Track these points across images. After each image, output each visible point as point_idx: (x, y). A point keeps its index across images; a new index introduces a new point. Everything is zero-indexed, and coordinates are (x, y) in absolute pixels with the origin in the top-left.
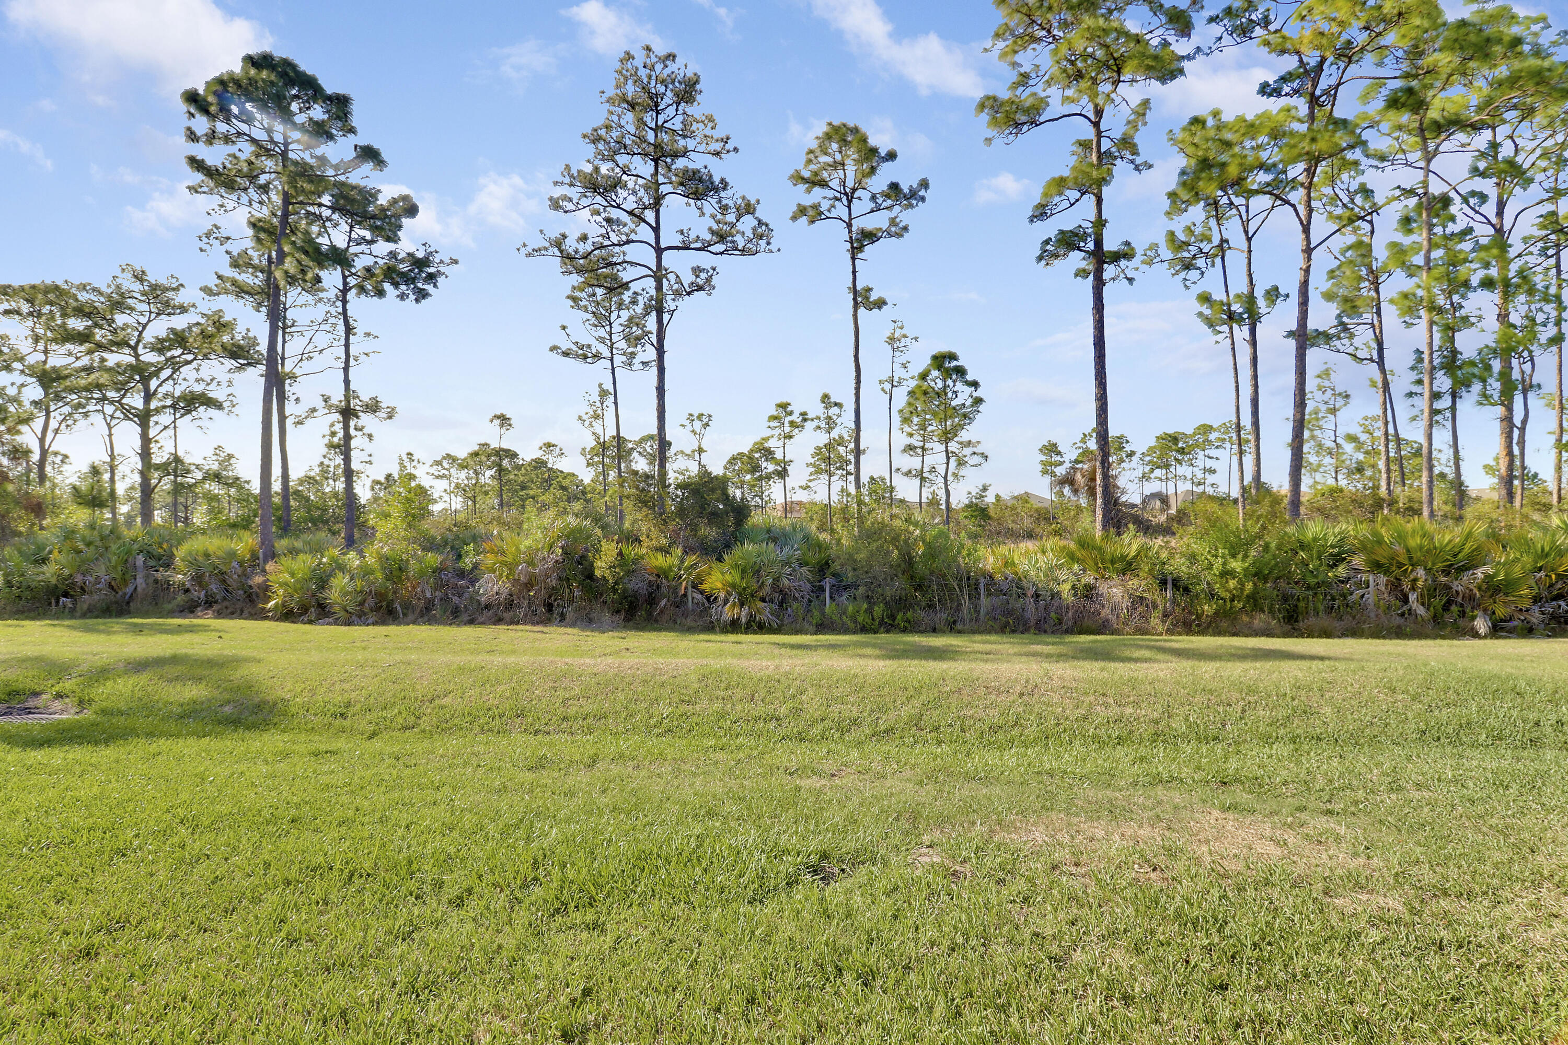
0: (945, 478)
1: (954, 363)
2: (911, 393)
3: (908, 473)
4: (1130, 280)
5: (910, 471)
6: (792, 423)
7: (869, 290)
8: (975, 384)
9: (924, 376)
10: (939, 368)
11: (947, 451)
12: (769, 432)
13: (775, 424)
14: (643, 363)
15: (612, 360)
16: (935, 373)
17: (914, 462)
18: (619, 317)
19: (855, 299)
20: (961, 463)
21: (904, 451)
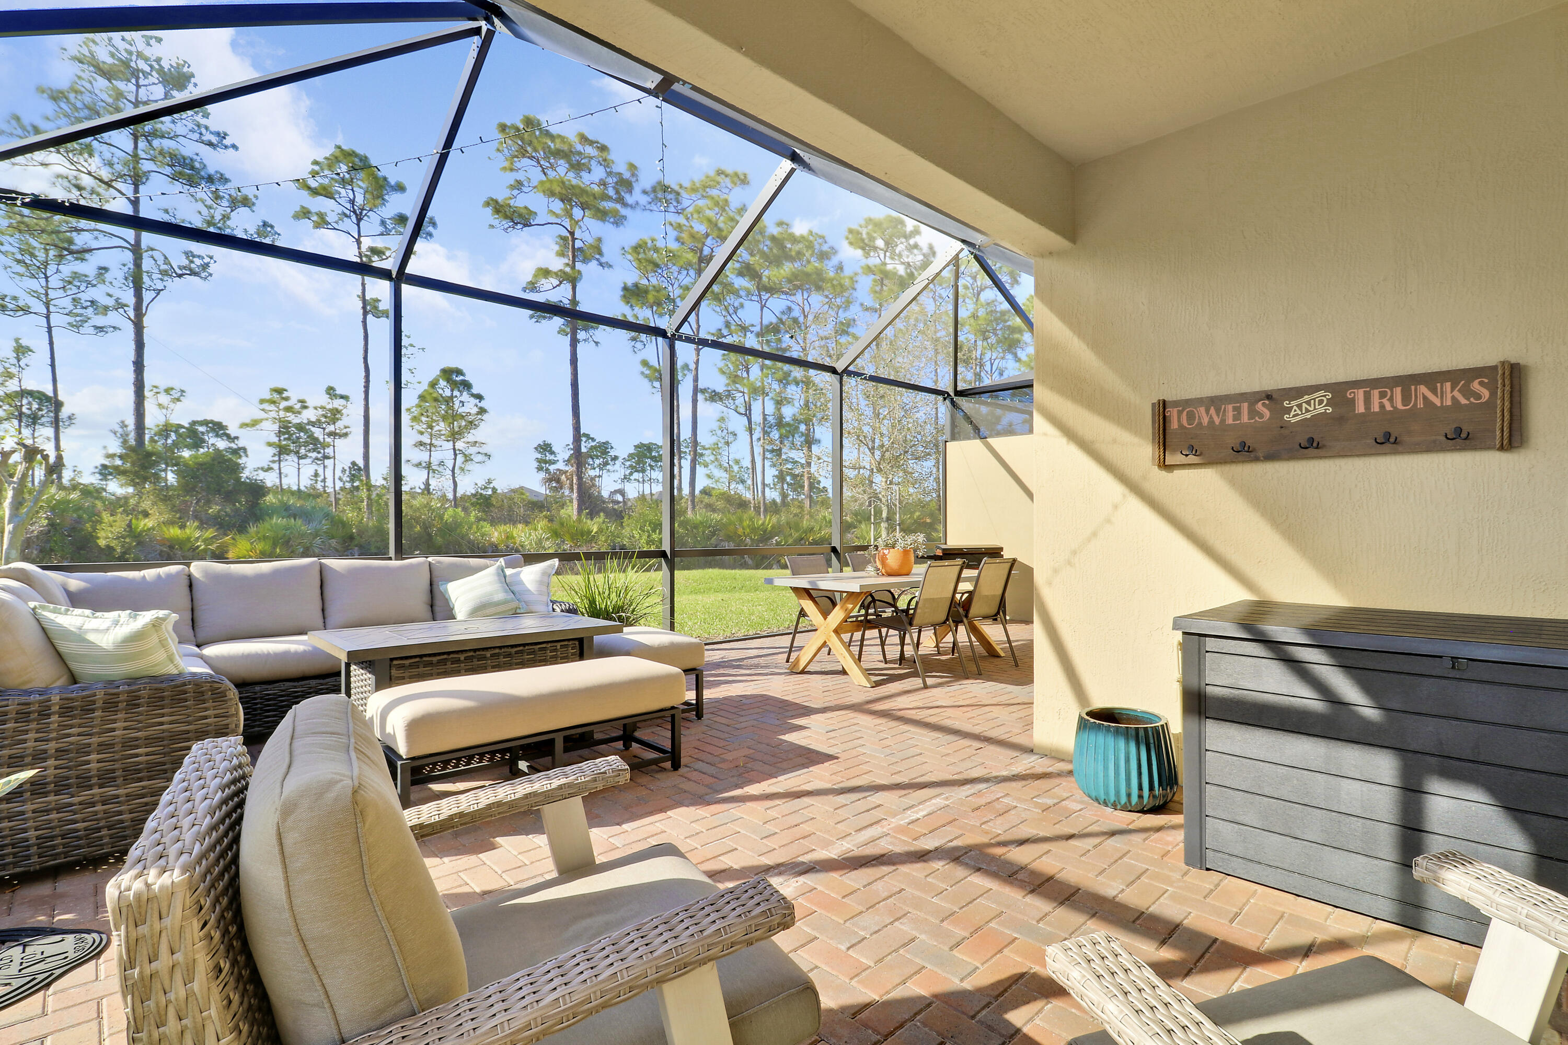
0: (453, 471)
1: (460, 378)
2: (422, 397)
3: (418, 465)
4: (597, 343)
5: (420, 464)
6: (289, 409)
7: (378, 301)
8: (479, 397)
9: (433, 384)
10: (449, 380)
11: (454, 449)
12: (263, 415)
13: (266, 406)
14: (96, 327)
15: (48, 317)
16: (443, 383)
17: (423, 456)
18: (58, 271)
19: (364, 308)
20: (468, 458)
21: (415, 445)
